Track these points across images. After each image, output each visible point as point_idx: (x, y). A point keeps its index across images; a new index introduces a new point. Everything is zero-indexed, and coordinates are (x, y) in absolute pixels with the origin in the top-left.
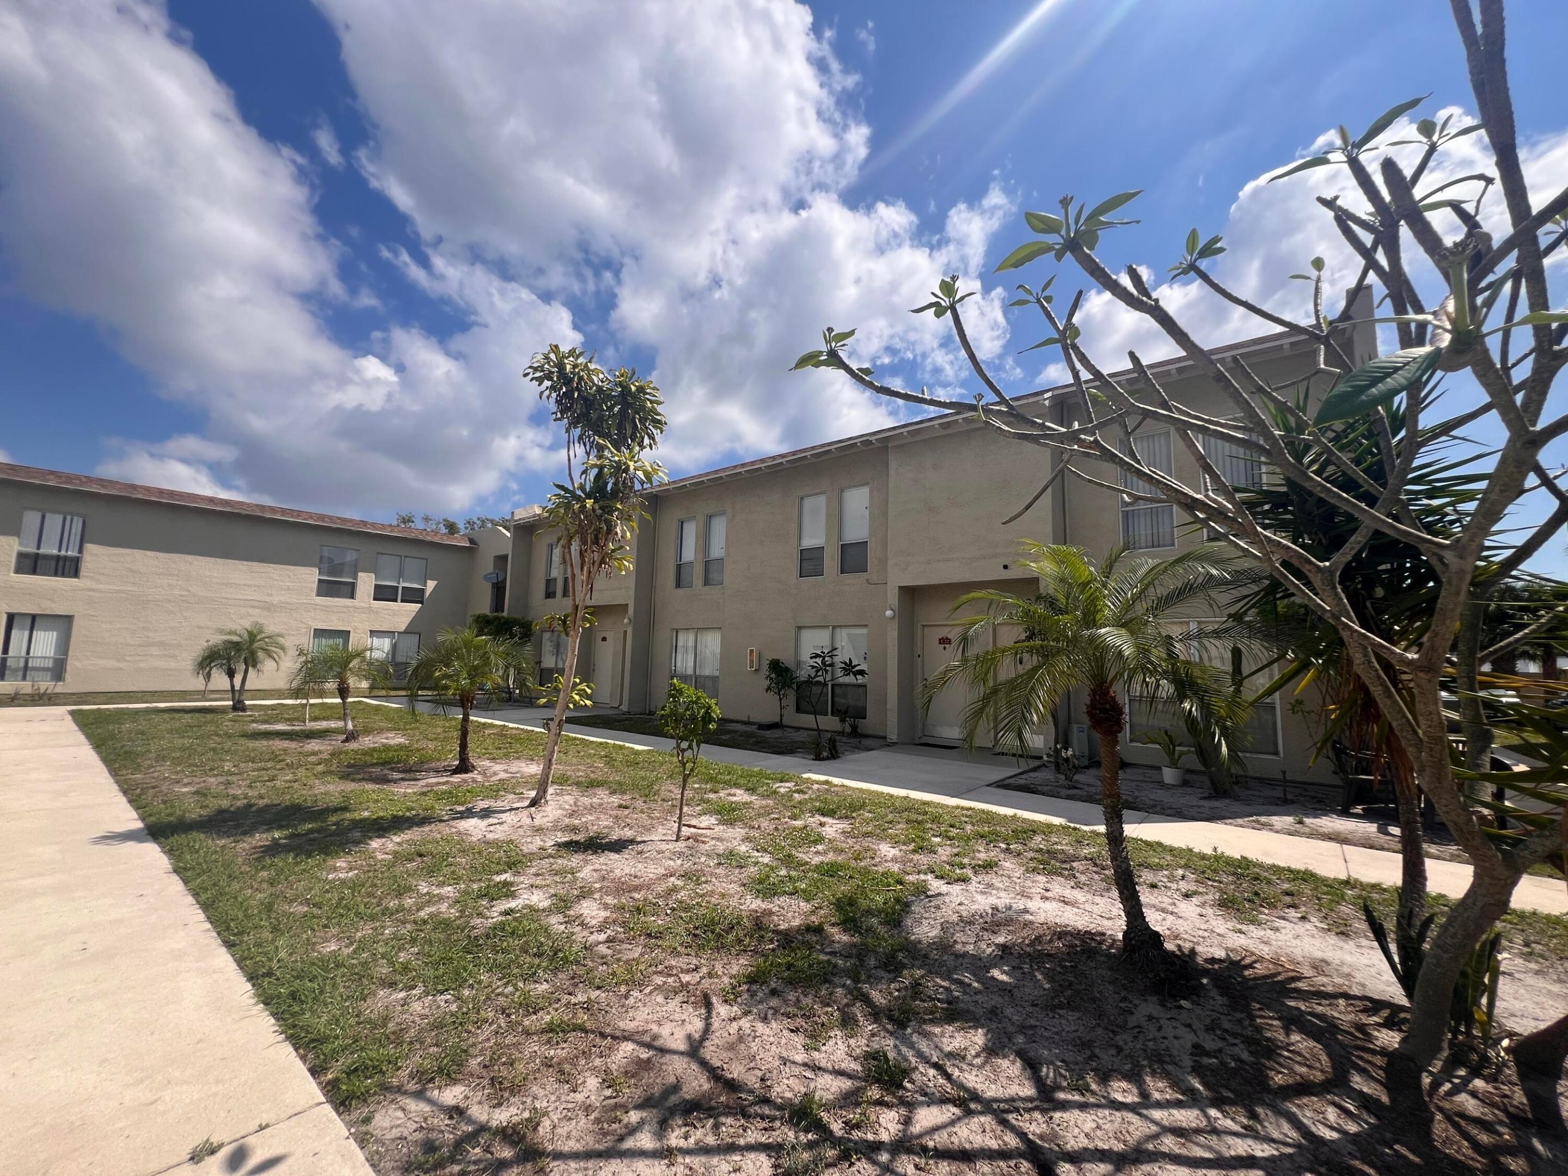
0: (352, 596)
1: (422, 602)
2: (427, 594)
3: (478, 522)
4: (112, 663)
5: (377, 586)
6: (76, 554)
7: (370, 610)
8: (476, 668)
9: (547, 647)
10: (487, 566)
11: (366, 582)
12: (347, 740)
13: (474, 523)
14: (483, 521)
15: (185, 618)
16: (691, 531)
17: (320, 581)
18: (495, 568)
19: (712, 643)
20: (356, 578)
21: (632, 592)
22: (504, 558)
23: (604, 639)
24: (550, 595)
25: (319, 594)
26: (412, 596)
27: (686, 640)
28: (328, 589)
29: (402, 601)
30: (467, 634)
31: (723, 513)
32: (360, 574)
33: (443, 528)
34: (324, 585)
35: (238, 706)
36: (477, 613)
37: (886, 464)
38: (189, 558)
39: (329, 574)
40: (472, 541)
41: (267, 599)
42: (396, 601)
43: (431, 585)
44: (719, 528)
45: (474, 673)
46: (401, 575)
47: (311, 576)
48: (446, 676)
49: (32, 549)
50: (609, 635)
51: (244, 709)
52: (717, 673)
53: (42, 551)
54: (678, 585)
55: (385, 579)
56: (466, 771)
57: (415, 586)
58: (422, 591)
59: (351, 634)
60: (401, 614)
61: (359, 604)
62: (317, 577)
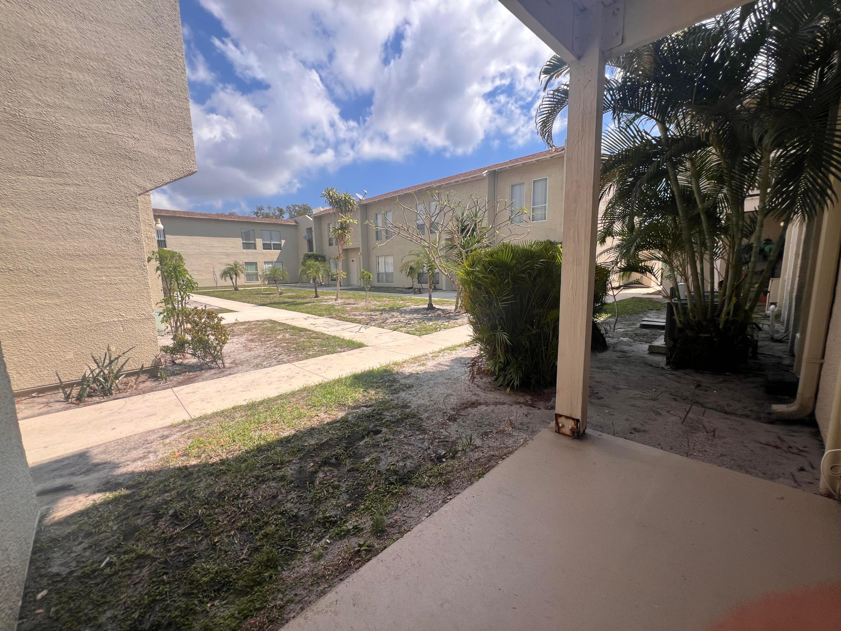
0: (255, 248)
1: (281, 250)
2: (282, 245)
5: (263, 244)
6: (164, 239)
7: (263, 253)
9: (332, 265)
10: (304, 233)
11: (259, 242)
12: (281, 294)
14: (294, 206)
16: (380, 217)
18: (307, 234)
19: (390, 260)
20: (255, 241)
21: (360, 243)
22: (311, 229)
23: (353, 261)
24: (331, 244)
25: (243, 249)
26: (277, 247)
27: (381, 260)
28: (247, 246)
29: (274, 249)
31: (391, 211)
32: (257, 239)
33: (277, 211)
34: (244, 244)
35: (236, 289)
36: (303, 252)
38: (198, 237)
39: (246, 241)
40: (296, 222)
41: (226, 251)
42: (271, 249)
43: (283, 242)
44: (390, 217)
45: (316, 272)
46: (271, 239)
47: (239, 241)
50: (355, 259)
52: (393, 271)
54: (377, 239)
55: (266, 241)
56: (319, 297)
57: (277, 243)
58: (280, 244)
59: (258, 264)
60: (274, 254)
61: (258, 252)
62: (242, 242)
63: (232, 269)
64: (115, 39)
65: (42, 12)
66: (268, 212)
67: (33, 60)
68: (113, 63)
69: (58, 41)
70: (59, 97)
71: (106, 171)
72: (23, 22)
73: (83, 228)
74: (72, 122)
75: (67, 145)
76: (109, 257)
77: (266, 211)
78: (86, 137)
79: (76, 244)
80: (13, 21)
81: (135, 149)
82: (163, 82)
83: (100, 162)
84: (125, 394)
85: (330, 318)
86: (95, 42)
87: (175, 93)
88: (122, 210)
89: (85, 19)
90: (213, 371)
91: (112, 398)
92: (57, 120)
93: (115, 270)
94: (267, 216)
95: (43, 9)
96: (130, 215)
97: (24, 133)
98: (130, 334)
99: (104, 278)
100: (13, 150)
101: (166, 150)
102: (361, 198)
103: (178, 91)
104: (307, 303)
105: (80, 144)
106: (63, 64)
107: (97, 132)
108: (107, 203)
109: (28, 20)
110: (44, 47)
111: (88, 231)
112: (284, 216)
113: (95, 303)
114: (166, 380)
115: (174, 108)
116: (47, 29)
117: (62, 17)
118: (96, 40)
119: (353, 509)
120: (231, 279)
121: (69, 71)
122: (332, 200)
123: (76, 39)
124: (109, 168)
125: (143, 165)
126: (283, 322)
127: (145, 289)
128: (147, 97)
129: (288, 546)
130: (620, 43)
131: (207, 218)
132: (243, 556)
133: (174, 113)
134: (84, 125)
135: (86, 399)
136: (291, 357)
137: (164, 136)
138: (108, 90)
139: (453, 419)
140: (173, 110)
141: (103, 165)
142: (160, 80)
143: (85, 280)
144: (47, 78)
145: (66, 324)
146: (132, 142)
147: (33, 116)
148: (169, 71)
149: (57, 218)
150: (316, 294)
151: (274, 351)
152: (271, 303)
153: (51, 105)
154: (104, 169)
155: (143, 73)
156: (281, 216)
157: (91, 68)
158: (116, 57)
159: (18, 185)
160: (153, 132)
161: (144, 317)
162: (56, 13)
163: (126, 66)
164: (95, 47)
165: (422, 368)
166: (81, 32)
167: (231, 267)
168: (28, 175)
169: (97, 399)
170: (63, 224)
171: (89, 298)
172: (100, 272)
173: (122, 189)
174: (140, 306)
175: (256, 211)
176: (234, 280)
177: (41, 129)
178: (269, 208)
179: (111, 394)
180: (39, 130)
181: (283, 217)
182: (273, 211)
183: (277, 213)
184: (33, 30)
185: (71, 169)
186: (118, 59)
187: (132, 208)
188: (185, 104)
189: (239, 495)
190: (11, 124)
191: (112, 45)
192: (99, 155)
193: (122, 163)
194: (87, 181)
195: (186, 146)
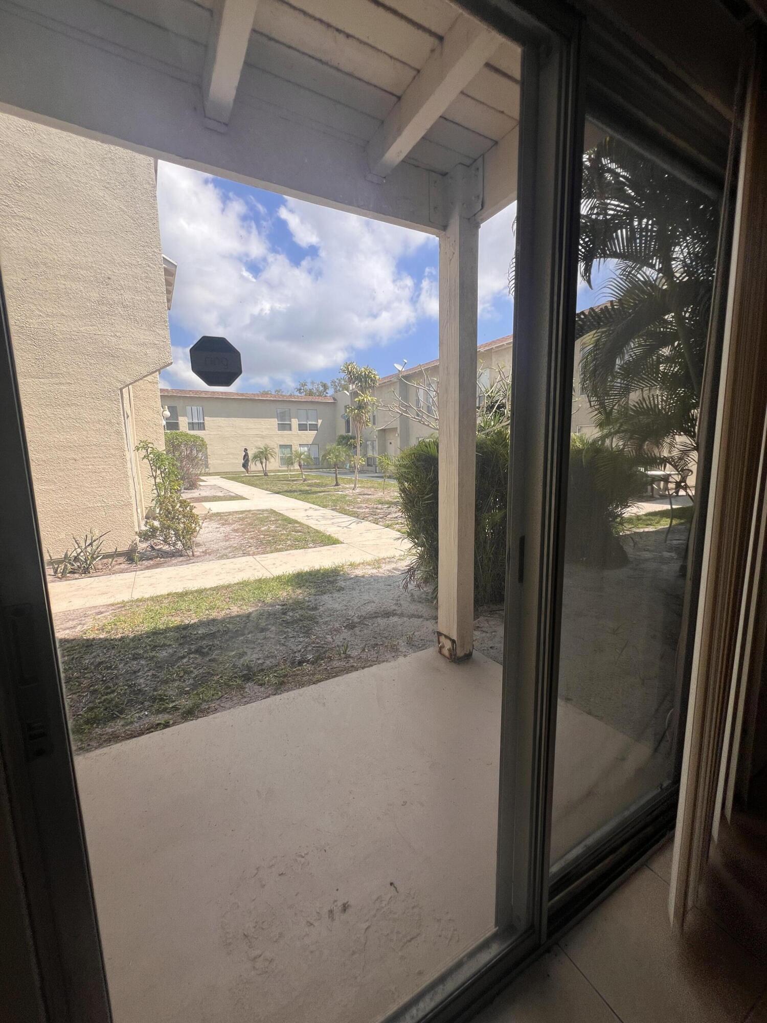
0: (291, 430)
1: (317, 430)
2: (319, 425)
3: (337, 381)
4: (219, 462)
5: (299, 424)
6: (203, 421)
7: (298, 435)
8: (337, 455)
9: (370, 447)
10: (341, 412)
11: (295, 423)
12: (304, 481)
13: (335, 382)
15: (238, 443)
17: (278, 424)
18: (346, 412)
20: (291, 421)
23: (391, 443)
25: (279, 430)
26: (314, 427)
28: (282, 427)
29: (310, 430)
30: (334, 445)
32: (292, 420)
33: (321, 387)
34: (280, 425)
35: (266, 475)
36: (340, 435)
37: (491, 359)
39: (281, 421)
40: (334, 399)
41: (261, 433)
42: (307, 430)
43: (320, 421)
45: (337, 457)
46: (307, 419)
47: (275, 422)
48: (329, 458)
49: (191, 421)
50: (392, 441)
51: (267, 475)
53: (194, 421)
55: (301, 421)
56: (338, 486)
57: (314, 423)
58: (317, 425)
59: (293, 446)
60: (310, 436)
61: (294, 433)
62: (277, 422)
63: (262, 452)
64: (101, 246)
65: (43, 234)
66: (311, 387)
67: (36, 277)
68: (99, 269)
69: (56, 257)
70: (56, 306)
71: (93, 369)
72: (29, 245)
73: (74, 422)
74: (65, 327)
75: (62, 348)
76: (94, 447)
77: (309, 387)
78: (77, 340)
79: (68, 437)
80: (22, 246)
81: (117, 347)
82: (141, 279)
83: (88, 362)
84: (99, 574)
85: (332, 510)
86: (84, 252)
87: (153, 289)
88: (106, 404)
89: (77, 232)
90: (181, 559)
91: (88, 576)
92: (54, 327)
93: (99, 460)
94: (311, 393)
95: (44, 231)
96: (112, 408)
97: (29, 342)
98: (110, 519)
99: (90, 467)
100: (22, 357)
101: (144, 344)
102: (401, 370)
103: (155, 286)
104: (320, 492)
105: (72, 347)
106: (59, 276)
107: (85, 334)
108: (93, 398)
109: (33, 242)
110: (45, 264)
111: (78, 425)
112: (327, 391)
113: (83, 490)
114: (136, 563)
115: (152, 303)
116: (47, 248)
117: (59, 234)
118: (86, 250)
119: (187, 693)
120: (262, 463)
121: (64, 282)
122: (351, 376)
123: (69, 252)
124: (95, 366)
125: (123, 361)
126: (281, 512)
127: (124, 477)
128: (128, 296)
129: (117, 712)
130: (480, 207)
131: (244, 398)
132: (81, 713)
133: (152, 308)
134: (75, 329)
135: (68, 575)
136: (260, 550)
137: (142, 332)
138: (95, 295)
139: (351, 626)
140: (150, 305)
141: (91, 364)
142: (139, 278)
143: (75, 469)
144: (47, 291)
145: (60, 507)
146: (114, 340)
147: (36, 326)
148: (148, 268)
149: (53, 414)
150: (337, 482)
151: (249, 542)
152: (286, 491)
153: (50, 314)
154: (91, 367)
155: (124, 274)
156: (324, 391)
157: (81, 277)
158: (101, 263)
159: (25, 387)
160: (132, 329)
161: (122, 503)
162: (54, 232)
163: (110, 270)
164: (85, 256)
165: (375, 571)
166: (73, 245)
167: (261, 450)
168: (32, 378)
169: (77, 576)
170: (59, 419)
171: (78, 485)
172: (87, 461)
173: (106, 385)
174: (120, 493)
175: (299, 387)
176: (264, 465)
177: (42, 337)
178: (313, 383)
179: (89, 573)
180: (40, 338)
181: (327, 393)
182: (317, 386)
183: (321, 388)
184: (37, 251)
185: (65, 369)
186: (104, 265)
187: (114, 402)
188: (162, 298)
189: (111, 667)
190: (20, 336)
191: (99, 252)
192: (87, 355)
193: (107, 360)
194: (77, 379)
195: (163, 339)
